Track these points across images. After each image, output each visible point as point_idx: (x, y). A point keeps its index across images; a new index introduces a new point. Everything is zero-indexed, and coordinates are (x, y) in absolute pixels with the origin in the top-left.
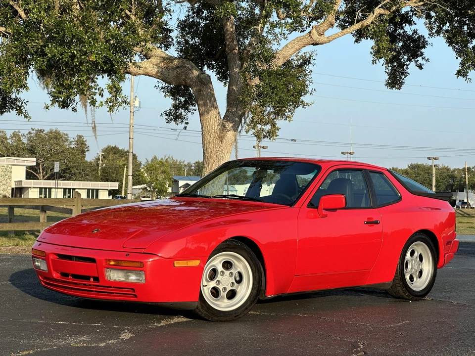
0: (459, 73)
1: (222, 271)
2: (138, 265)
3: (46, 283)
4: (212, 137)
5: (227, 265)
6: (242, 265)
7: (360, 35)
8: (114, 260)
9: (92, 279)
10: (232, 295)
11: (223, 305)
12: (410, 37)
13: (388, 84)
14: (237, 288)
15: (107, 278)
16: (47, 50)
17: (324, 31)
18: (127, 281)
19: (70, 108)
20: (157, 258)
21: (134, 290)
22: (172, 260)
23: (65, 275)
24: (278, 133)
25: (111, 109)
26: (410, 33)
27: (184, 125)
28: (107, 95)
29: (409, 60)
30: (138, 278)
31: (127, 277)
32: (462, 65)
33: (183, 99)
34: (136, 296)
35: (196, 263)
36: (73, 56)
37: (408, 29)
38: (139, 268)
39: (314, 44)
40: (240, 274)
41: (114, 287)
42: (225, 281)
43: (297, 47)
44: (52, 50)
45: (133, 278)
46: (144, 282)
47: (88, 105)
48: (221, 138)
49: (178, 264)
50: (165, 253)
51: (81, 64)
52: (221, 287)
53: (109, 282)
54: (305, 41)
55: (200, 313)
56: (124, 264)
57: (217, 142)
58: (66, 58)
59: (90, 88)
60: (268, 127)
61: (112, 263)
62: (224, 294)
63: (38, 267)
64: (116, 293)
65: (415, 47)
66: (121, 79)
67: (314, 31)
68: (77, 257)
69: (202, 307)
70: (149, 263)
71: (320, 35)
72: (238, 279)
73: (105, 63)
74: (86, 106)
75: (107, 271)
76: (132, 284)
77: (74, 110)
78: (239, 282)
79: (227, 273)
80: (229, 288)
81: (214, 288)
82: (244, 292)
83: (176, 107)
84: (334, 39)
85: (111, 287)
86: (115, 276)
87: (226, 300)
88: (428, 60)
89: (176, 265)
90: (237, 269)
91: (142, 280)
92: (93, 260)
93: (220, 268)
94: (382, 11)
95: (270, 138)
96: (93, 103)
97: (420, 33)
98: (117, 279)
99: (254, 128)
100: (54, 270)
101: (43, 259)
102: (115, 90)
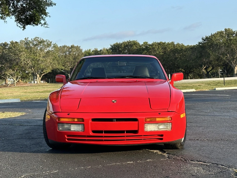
15: (145, 130)
18: (159, 130)
20: (176, 114)
30: (166, 127)
38: (168, 121)
45: (162, 128)
53: (147, 132)
85: (142, 136)
86: (150, 128)
91: (170, 128)
92: (136, 120)
98: (152, 130)
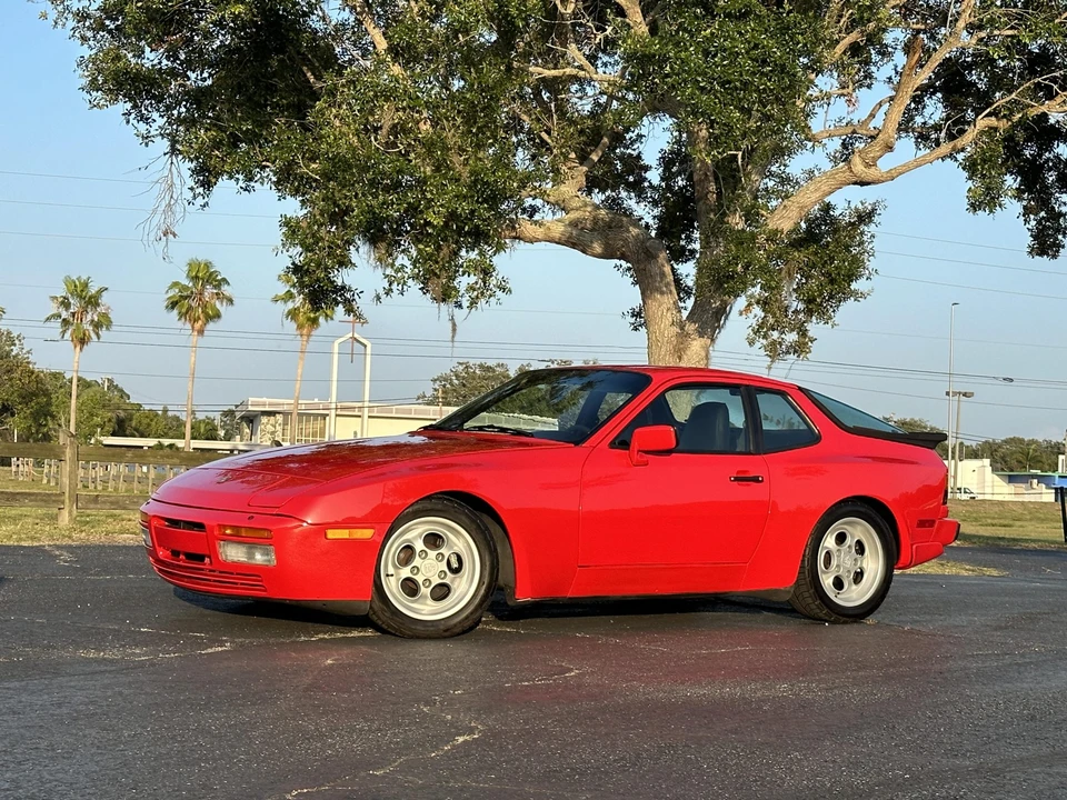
1: (423, 551)
2: (266, 534)
3: (160, 570)
5: (433, 540)
6: (461, 542)
8: (231, 527)
9: (207, 560)
10: (442, 592)
11: (425, 610)
14: (452, 581)
15: (222, 557)
17: (875, 160)
18: (253, 562)
20: (295, 524)
21: (261, 578)
22: (322, 528)
24: (814, 346)
30: (266, 558)
31: (251, 556)
34: (265, 589)
35: (366, 534)
38: (266, 540)
39: (860, 184)
40: (458, 557)
41: (237, 574)
42: (429, 568)
43: (825, 188)
45: (259, 558)
46: (274, 563)
49: (332, 534)
50: (313, 517)
52: (420, 578)
53: (225, 564)
54: (841, 177)
55: (377, 621)
56: (245, 534)
60: (792, 337)
61: (228, 532)
62: (425, 591)
63: (145, 542)
64: (242, 584)
67: (857, 159)
68: (185, 522)
69: (383, 611)
71: (868, 166)
72: (455, 565)
75: (221, 546)
76: (258, 567)
78: (457, 571)
79: (432, 554)
80: (436, 581)
81: (408, 579)
82: (466, 588)
84: (901, 174)
86: (234, 553)
87: (430, 601)
89: (329, 537)
90: (451, 548)
91: (272, 560)
93: (419, 546)
94: (993, 122)
95: (798, 356)
98: (236, 559)
99: (765, 337)
100: (160, 546)
101: (146, 527)
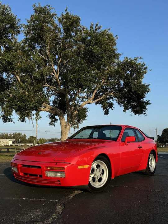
0: (124, 111)
1: (96, 169)
4: (63, 127)
6: (104, 166)
7: (97, 103)
8: (50, 167)
9: (38, 176)
10: (100, 180)
11: (97, 185)
12: (109, 103)
13: (105, 114)
14: (102, 177)
15: (46, 175)
16: (18, 104)
18: (56, 177)
19: (24, 122)
20: (70, 165)
21: (59, 181)
22: (77, 165)
23: (25, 174)
25: (36, 120)
26: (109, 102)
27: (54, 126)
28: (35, 116)
29: (109, 108)
31: (56, 175)
32: (124, 109)
33: (53, 120)
34: (60, 184)
35: (87, 166)
36: (26, 105)
37: (109, 101)
38: (61, 170)
39: (89, 104)
40: (103, 170)
41: (49, 180)
42: (98, 174)
43: (85, 104)
44: (19, 104)
45: (59, 175)
46: (64, 177)
47: (30, 119)
48: (66, 127)
49: (80, 167)
50: (74, 162)
51: (28, 108)
52: (96, 177)
53: (47, 177)
54: (87, 102)
55: (88, 190)
56: (55, 169)
57: (65, 128)
58: (23, 106)
59: (30, 114)
61: (49, 168)
62: (97, 180)
63: (13, 170)
65: (111, 105)
66: (39, 111)
67: (89, 100)
68: (31, 166)
69: (89, 187)
70: (66, 168)
73: (35, 107)
74: (29, 119)
75: (46, 172)
76: (58, 178)
77: (26, 122)
78: (103, 173)
79: (98, 170)
80: (99, 177)
81: (93, 177)
82: (105, 178)
83: (52, 122)
87: (98, 183)
88: (114, 108)
89: (79, 168)
90: (102, 168)
91: (64, 175)
92: (40, 167)
94: (104, 96)
96: (32, 118)
97: (112, 102)
98: (51, 176)
99: (73, 126)
100: (21, 172)
101: (15, 167)
102: (38, 115)
